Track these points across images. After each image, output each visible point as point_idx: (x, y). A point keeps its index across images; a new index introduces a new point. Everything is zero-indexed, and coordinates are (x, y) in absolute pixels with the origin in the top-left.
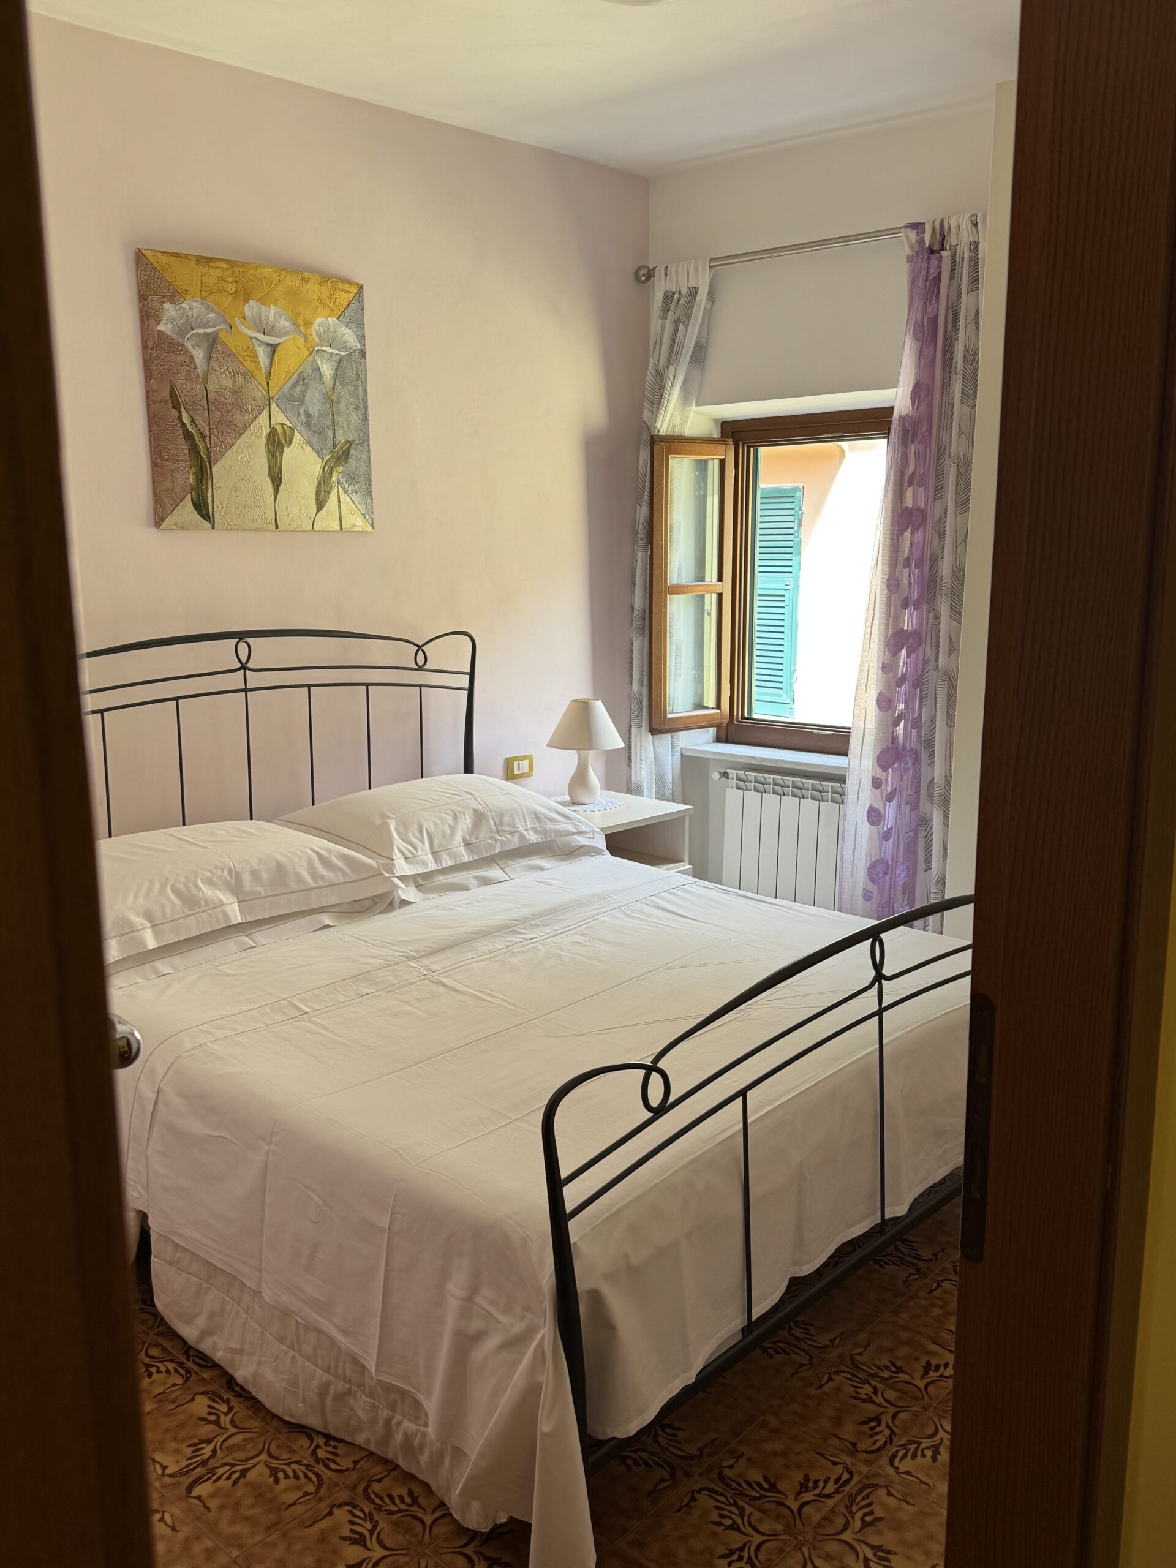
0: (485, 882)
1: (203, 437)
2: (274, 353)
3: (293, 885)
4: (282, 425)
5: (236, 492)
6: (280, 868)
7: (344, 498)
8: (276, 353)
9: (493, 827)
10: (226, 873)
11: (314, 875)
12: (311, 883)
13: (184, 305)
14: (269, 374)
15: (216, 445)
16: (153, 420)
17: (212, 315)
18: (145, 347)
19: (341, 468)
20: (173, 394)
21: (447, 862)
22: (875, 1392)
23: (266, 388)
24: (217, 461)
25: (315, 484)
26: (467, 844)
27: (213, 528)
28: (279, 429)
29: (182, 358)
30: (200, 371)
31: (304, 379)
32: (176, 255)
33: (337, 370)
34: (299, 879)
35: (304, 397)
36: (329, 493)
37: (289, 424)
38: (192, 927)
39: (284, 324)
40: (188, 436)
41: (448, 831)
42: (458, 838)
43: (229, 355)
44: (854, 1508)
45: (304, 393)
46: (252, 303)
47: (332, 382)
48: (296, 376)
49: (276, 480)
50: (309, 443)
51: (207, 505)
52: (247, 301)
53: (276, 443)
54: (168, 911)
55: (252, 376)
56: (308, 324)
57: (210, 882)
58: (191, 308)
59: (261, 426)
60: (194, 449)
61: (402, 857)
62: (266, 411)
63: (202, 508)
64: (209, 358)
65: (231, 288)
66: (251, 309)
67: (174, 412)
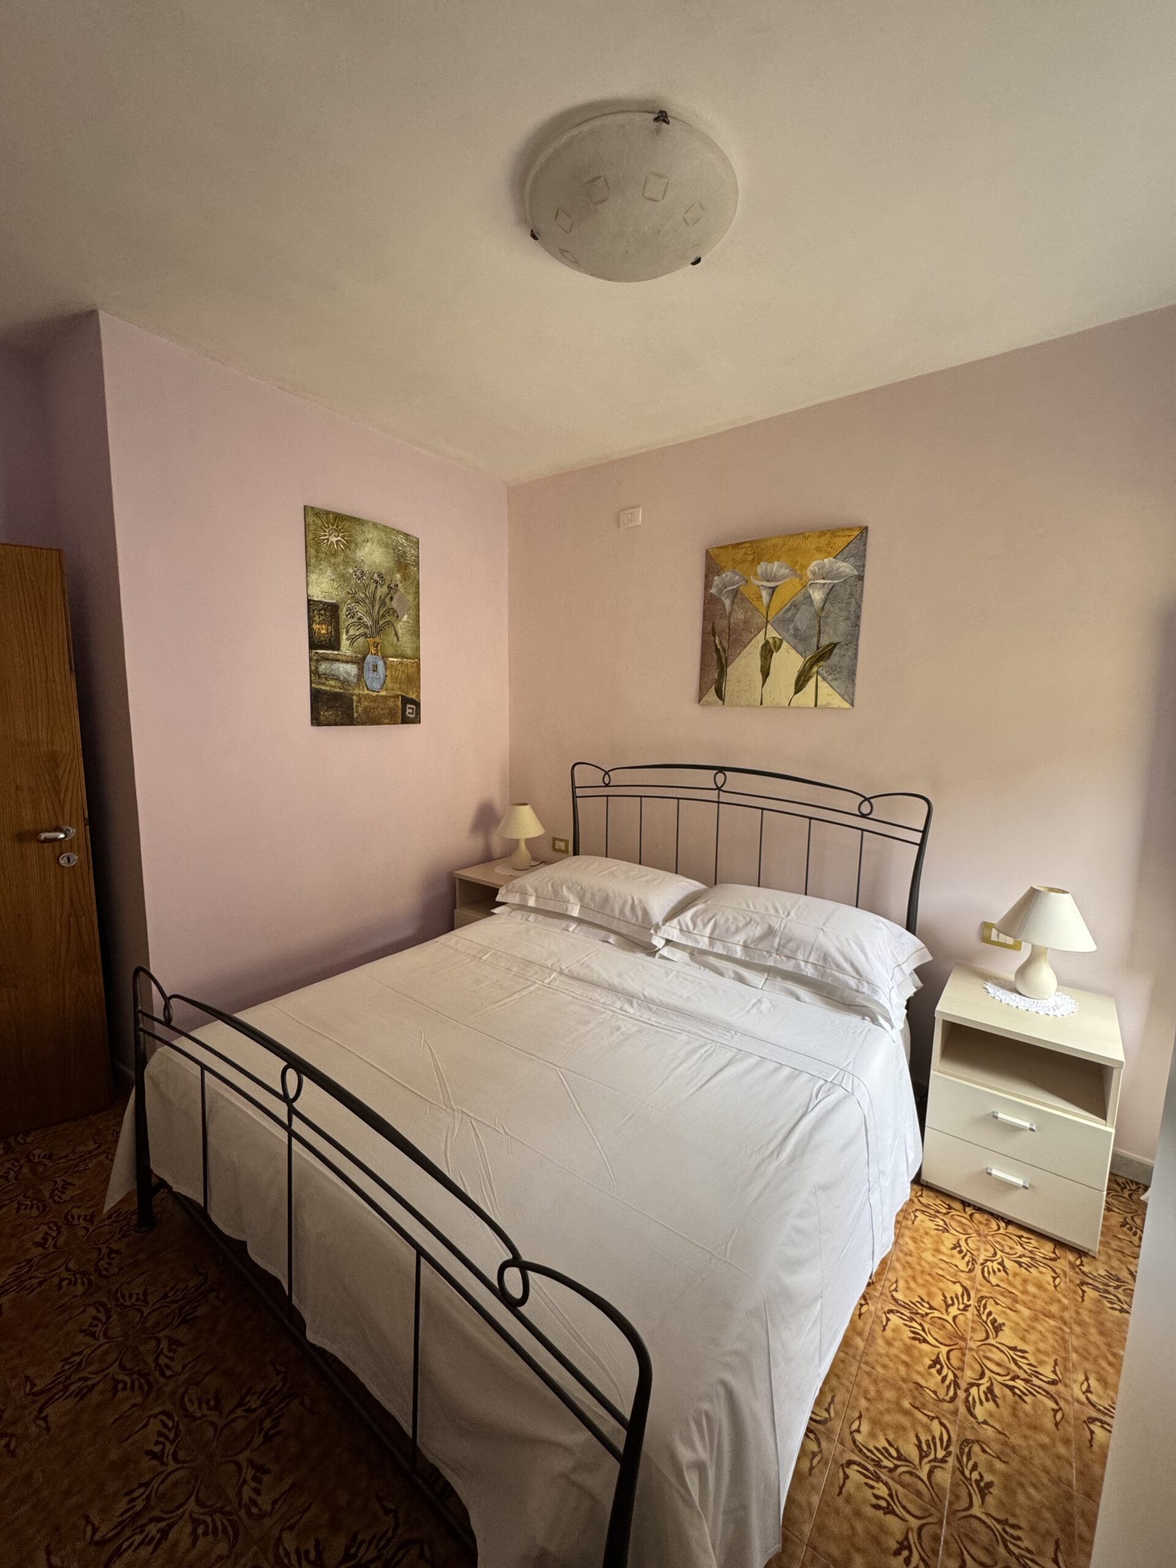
0: (741, 979)
1: (724, 650)
2: (773, 592)
3: (607, 911)
4: (774, 638)
5: (739, 682)
6: (606, 899)
7: (822, 685)
8: (775, 593)
9: (776, 945)
10: (579, 888)
11: (622, 911)
12: (617, 914)
13: (724, 575)
14: (768, 606)
15: (731, 655)
16: (704, 644)
17: (737, 577)
18: (704, 604)
19: (822, 663)
20: (713, 628)
21: (719, 949)
22: (250, 1411)
23: (765, 615)
24: (731, 664)
25: (796, 675)
26: (745, 946)
27: (724, 704)
28: (771, 641)
29: (719, 607)
30: (727, 612)
31: (795, 606)
32: (723, 547)
33: (828, 594)
34: (612, 909)
35: (794, 617)
36: (808, 681)
37: (779, 637)
38: (550, 906)
39: (785, 571)
40: (717, 651)
41: (733, 928)
42: (741, 938)
43: (744, 599)
44: (135, 1376)
45: (794, 615)
46: (762, 564)
47: (822, 604)
48: (789, 604)
49: (765, 673)
50: (795, 648)
51: (722, 691)
52: (759, 563)
53: (768, 651)
54: (545, 893)
55: (757, 610)
56: (804, 567)
57: (569, 889)
58: (727, 576)
59: (759, 640)
60: (719, 658)
61: (679, 928)
62: (764, 629)
63: (720, 694)
64: (733, 603)
65: (750, 558)
66: (761, 568)
67: (713, 638)
